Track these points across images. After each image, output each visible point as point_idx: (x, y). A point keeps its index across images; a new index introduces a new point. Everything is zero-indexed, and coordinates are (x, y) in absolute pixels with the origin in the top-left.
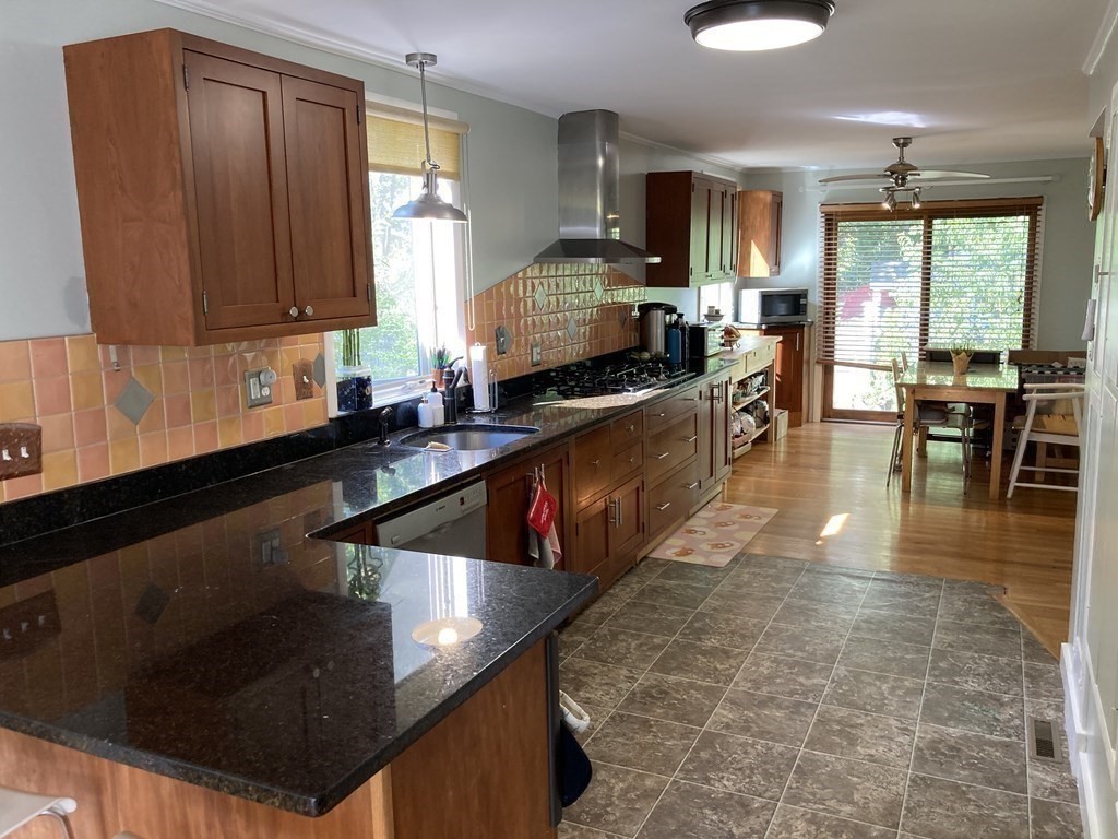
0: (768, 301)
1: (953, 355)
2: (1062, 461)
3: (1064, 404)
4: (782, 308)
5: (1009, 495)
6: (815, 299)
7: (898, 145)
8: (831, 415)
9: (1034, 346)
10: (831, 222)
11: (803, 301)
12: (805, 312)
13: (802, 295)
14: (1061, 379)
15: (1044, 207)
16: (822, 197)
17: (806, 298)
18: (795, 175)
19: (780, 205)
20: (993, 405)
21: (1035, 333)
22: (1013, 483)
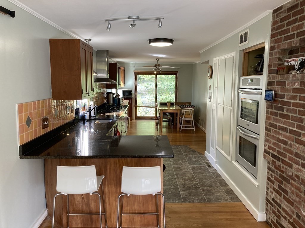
0: (124, 92)
1: (168, 104)
2: (188, 124)
3: (187, 112)
4: (127, 94)
5: (181, 131)
6: (133, 92)
7: (157, 60)
8: (137, 118)
9: (178, 101)
10: (136, 75)
11: (131, 92)
12: (132, 95)
13: (131, 91)
14: (187, 108)
15: (178, 73)
16: (134, 69)
17: (132, 91)
18: (128, 64)
19: (125, 70)
20: (177, 113)
21: (178, 99)
22: (181, 128)
